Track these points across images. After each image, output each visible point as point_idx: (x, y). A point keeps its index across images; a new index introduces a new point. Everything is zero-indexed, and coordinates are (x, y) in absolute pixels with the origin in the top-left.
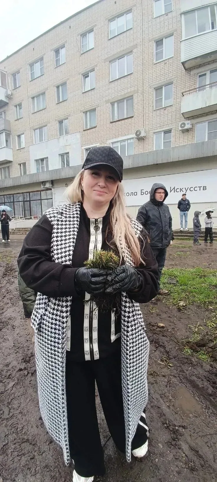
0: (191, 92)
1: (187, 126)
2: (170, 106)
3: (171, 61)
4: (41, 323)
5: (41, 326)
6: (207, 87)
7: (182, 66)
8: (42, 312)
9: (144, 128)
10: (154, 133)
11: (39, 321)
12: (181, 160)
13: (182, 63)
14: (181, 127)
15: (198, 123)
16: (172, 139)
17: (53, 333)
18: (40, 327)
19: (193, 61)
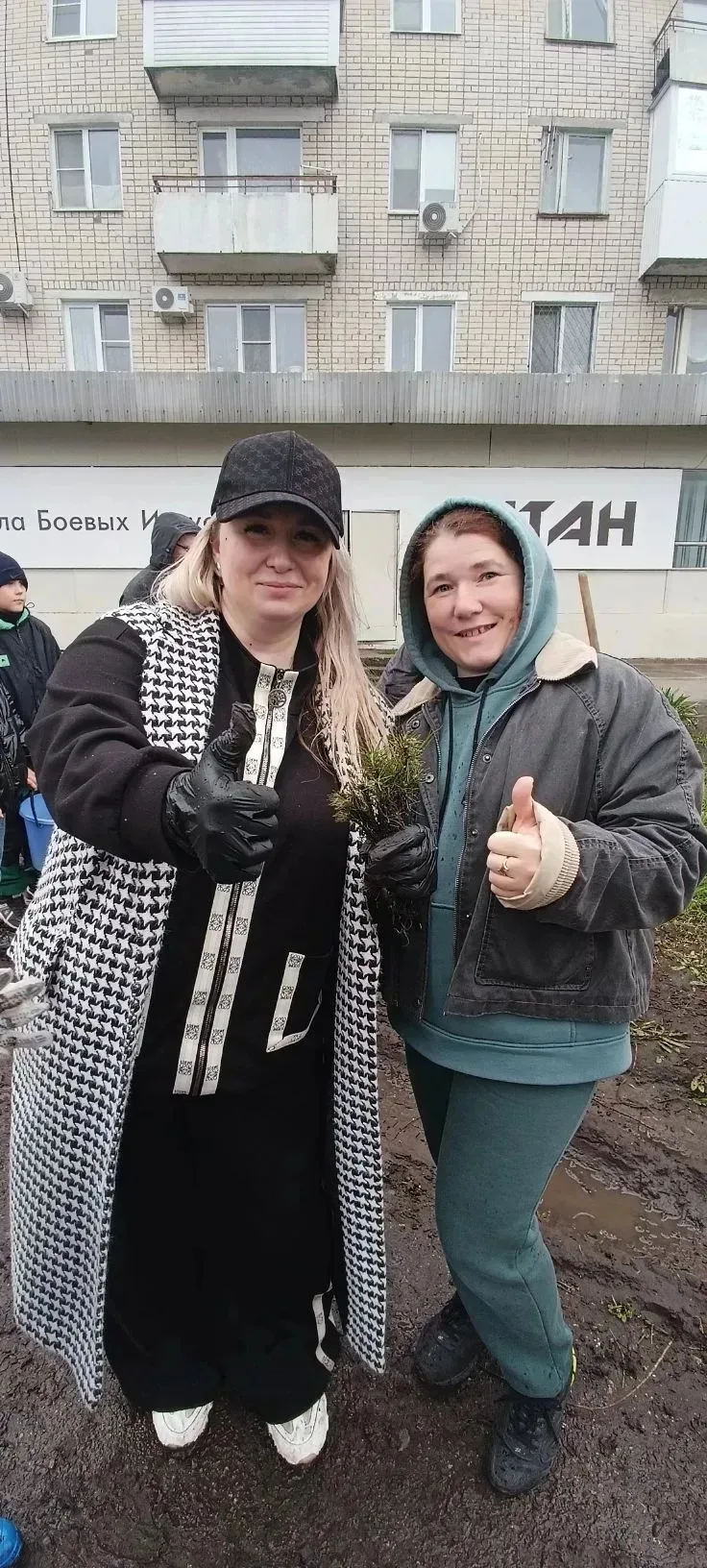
0: (181, 183)
1: (181, 306)
2: (115, 212)
3: (107, 49)
4: (55, 967)
5: (56, 977)
6: (230, 183)
7: (148, 80)
8: (65, 933)
9: (24, 270)
10: (64, 301)
11: (51, 959)
12: (171, 420)
13: (148, 70)
14: (161, 304)
15: (212, 301)
16: (133, 341)
17: (99, 1003)
18: (54, 980)
19: (184, 76)
